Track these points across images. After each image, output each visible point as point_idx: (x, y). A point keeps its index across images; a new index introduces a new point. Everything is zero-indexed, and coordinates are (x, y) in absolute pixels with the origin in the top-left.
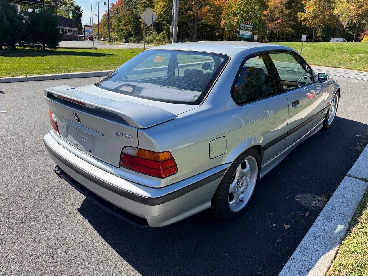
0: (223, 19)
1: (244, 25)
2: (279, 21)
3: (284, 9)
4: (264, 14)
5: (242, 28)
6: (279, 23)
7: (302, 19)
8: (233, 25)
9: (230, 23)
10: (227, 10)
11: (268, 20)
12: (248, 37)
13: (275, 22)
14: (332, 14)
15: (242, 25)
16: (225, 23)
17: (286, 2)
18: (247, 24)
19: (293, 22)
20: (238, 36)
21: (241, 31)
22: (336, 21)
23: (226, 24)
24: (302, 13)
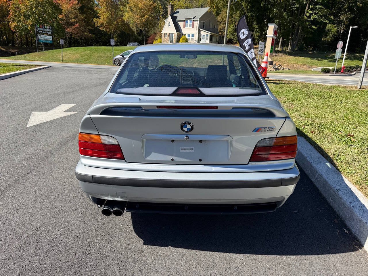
0: (11, 21)
1: (41, 29)
2: (77, 25)
3: (79, 14)
4: (60, 18)
5: (39, 32)
6: (77, 28)
7: (99, 24)
8: (27, 29)
9: (23, 26)
10: (14, 11)
11: (65, 24)
12: (49, 41)
13: (73, 27)
14: (123, 21)
15: (39, 29)
16: (15, 25)
17: (79, 7)
18: (45, 28)
19: (91, 27)
20: (37, 41)
21: (39, 35)
22: (128, 27)
23: (17, 27)
24: (97, 19)
